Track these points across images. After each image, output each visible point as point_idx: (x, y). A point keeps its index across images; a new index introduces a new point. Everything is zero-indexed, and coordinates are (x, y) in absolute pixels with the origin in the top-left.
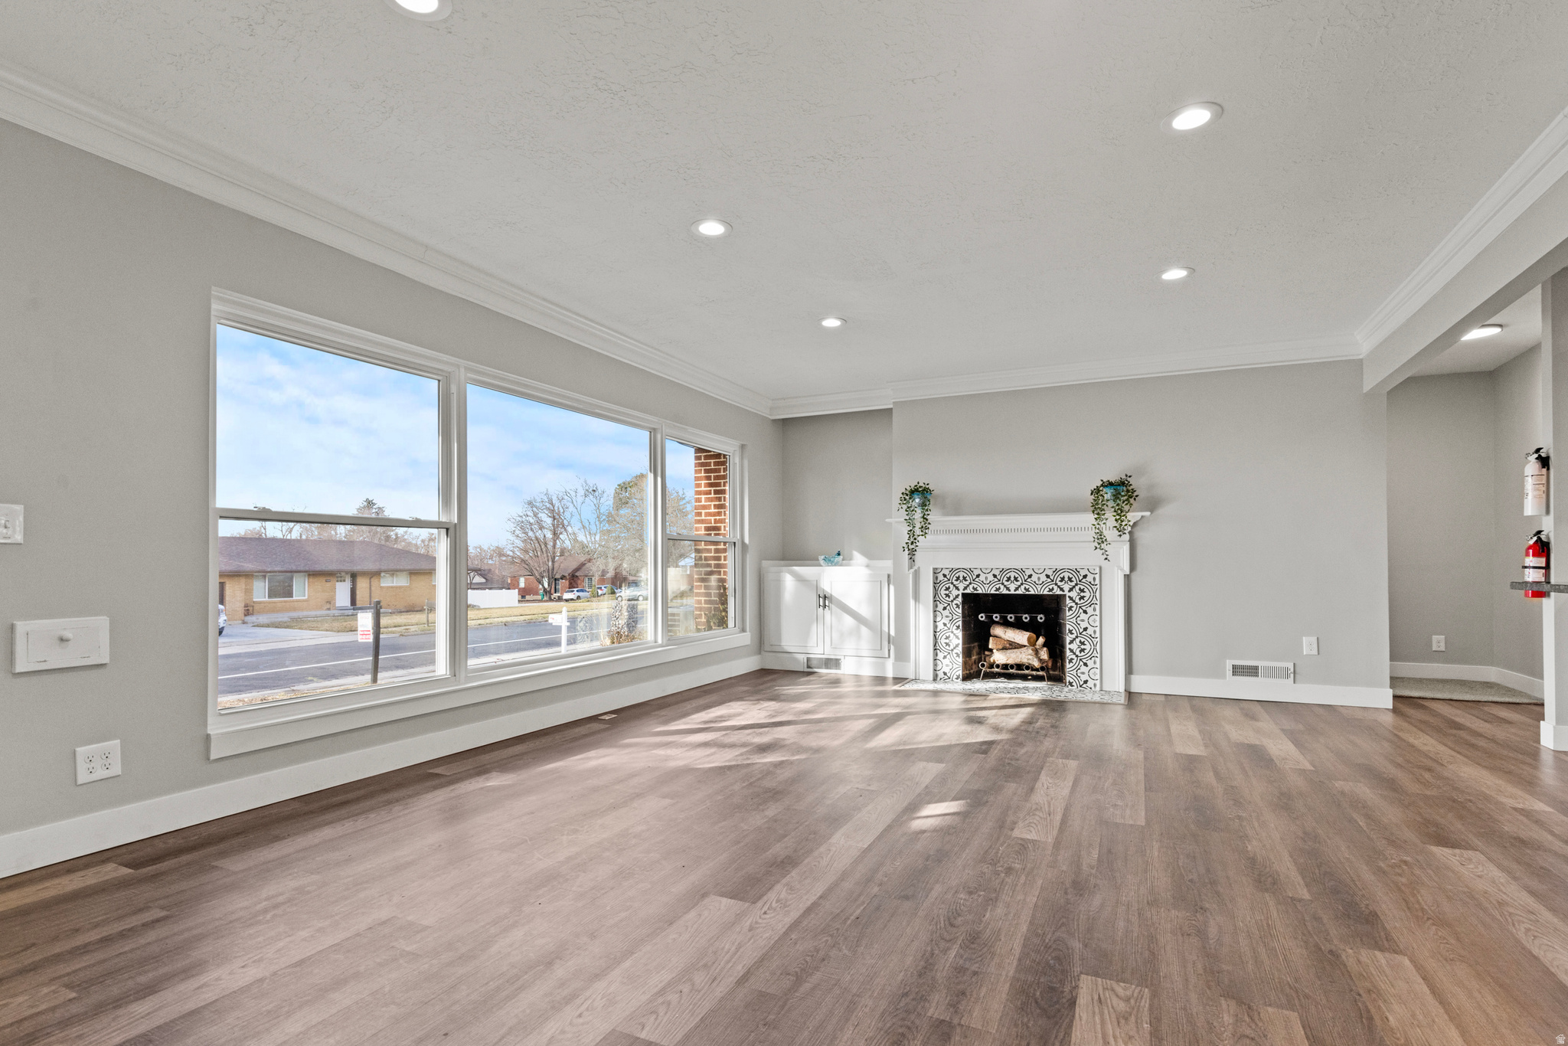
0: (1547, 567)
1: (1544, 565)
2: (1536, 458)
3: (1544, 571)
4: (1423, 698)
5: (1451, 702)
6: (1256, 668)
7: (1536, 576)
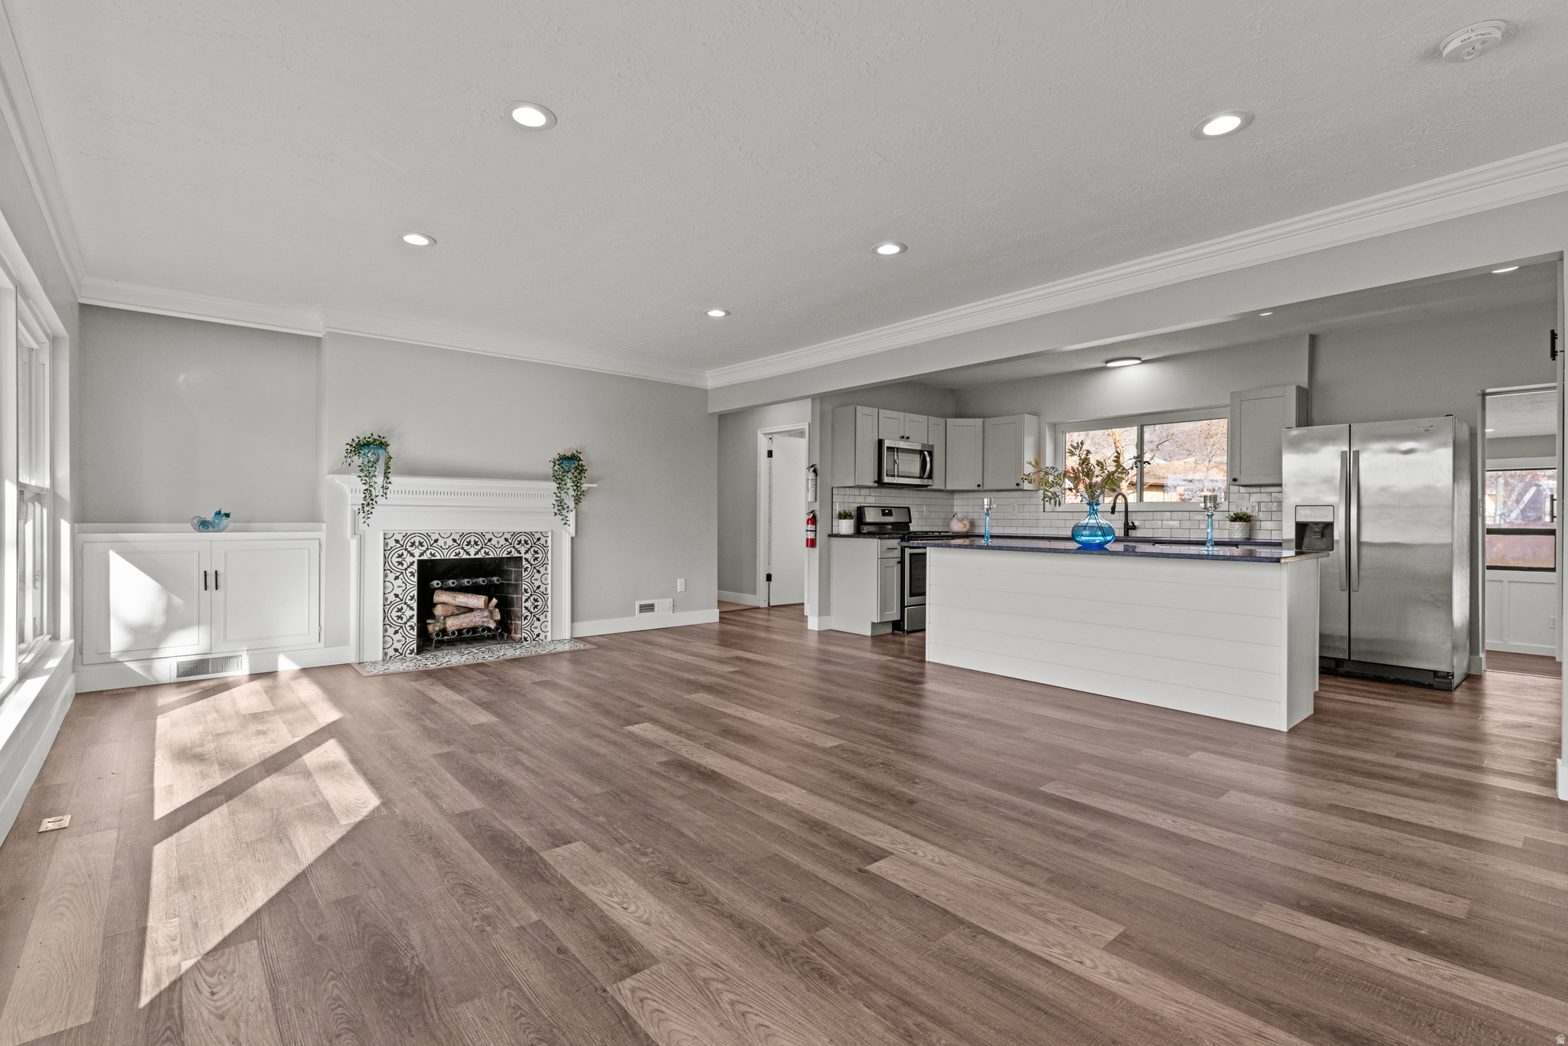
0: (815, 531)
1: (814, 529)
2: (813, 471)
3: (814, 533)
6: (653, 605)
7: (811, 536)
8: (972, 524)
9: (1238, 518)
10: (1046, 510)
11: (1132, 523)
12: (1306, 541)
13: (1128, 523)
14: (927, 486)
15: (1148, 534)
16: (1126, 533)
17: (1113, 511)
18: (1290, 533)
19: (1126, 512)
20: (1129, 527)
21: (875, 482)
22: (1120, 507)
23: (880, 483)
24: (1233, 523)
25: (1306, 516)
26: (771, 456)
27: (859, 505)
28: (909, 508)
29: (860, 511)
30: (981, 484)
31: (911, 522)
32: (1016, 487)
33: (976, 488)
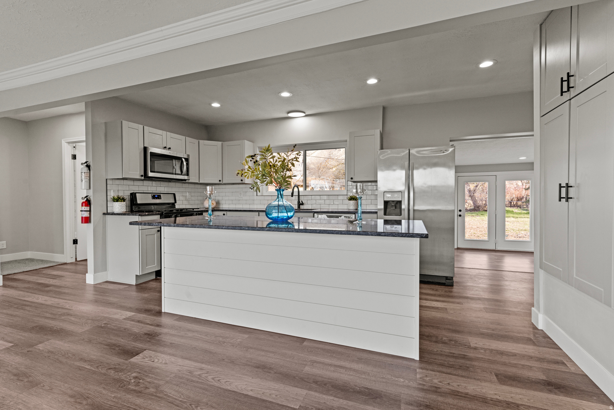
0: (90, 211)
1: (89, 210)
2: (86, 166)
3: (89, 212)
4: (10, 275)
5: (24, 273)
7: (86, 214)
8: (218, 203)
9: (352, 198)
10: (258, 195)
11: (302, 201)
12: (388, 210)
13: (299, 202)
14: (185, 180)
15: (309, 207)
16: (299, 207)
17: (292, 195)
18: (381, 206)
19: (299, 195)
20: (300, 204)
21: (142, 176)
22: (296, 193)
23: (146, 177)
24: (350, 201)
25: (389, 197)
26: (75, 159)
27: (133, 192)
28: (174, 195)
29: (133, 196)
30: (221, 180)
31: (176, 202)
32: (240, 182)
33: (218, 182)
